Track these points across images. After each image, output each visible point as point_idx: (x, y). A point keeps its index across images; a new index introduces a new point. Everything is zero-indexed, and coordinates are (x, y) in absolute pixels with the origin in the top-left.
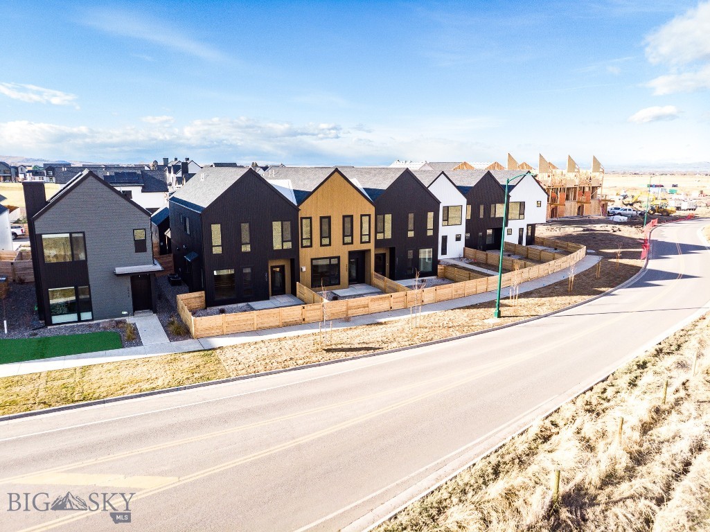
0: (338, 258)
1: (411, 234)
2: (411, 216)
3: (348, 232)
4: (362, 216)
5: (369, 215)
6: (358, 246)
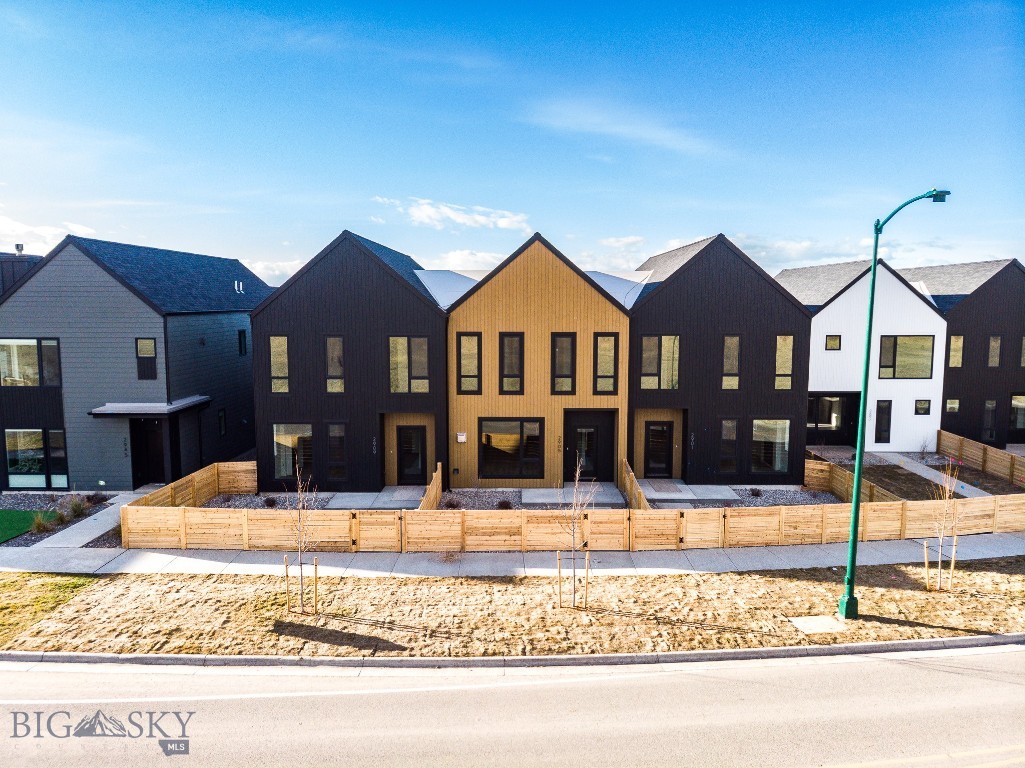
0: (541, 421)
1: (730, 383)
2: (732, 343)
3: (562, 369)
4: (597, 335)
5: (616, 335)
6: (585, 399)
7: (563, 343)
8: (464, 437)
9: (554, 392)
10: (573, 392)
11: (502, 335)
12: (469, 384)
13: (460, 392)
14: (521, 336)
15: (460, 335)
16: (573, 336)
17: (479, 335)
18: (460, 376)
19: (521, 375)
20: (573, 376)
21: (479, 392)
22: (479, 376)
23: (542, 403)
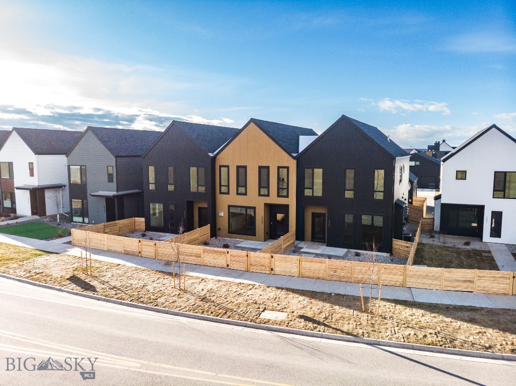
0: (254, 208)
1: (349, 194)
2: (350, 174)
3: (263, 183)
4: (279, 168)
5: (288, 168)
6: (274, 199)
7: (264, 171)
8: (222, 214)
9: (260, 195)
10: (268, 195)
11: (238, 167)
12: (224, 189)
13: (221, 193)
14: (245, 167)
15: (221, 166)
16: (268, 168)
17: (228, 167)
18: (221, 186)
19: (245, 186)
20: (268, 187)
21: (228, 193)
22: (228, 186)
23: (255, 200)
